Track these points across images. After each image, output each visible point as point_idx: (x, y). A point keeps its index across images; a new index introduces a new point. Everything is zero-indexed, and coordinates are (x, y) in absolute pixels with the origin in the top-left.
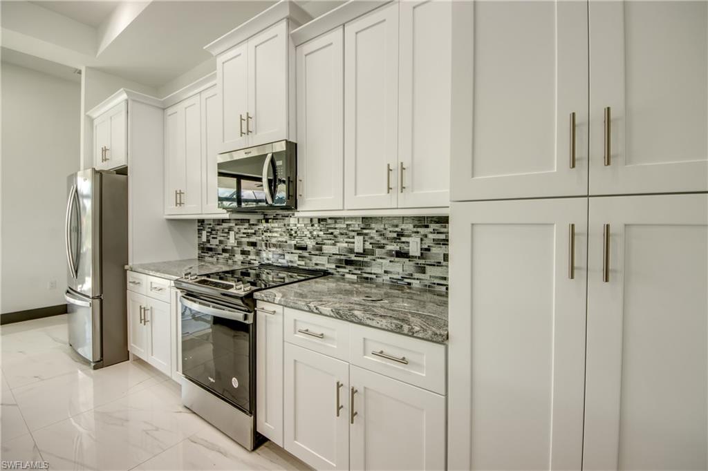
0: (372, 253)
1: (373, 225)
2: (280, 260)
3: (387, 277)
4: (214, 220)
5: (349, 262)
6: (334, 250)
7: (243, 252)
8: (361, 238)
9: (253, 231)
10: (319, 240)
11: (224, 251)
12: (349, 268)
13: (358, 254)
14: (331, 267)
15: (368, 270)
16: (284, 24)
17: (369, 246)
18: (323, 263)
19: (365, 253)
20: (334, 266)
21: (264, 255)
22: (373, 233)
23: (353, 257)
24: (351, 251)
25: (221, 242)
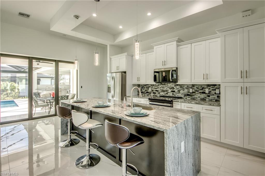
0: (195, 92)
1: (195, 86)
2: (166, 95)
3: (199, 98)
4: (143, 85)
5: (188, 95)
6: (183, 92)
7: (154, 93)
8: (192, 89)
9: (157, 87)
10: (179, 90)
11: (147, 93)
12: (188, 96)
13: (191, 93)
14: (182, 96)
15: (194, 97)
16: (175, 42)
17: (194, 91)
18: (180, 95)
19: (193, 92)
20: (183, 96)
21: (161, 93)
22: (195, 88)
23: (189, 94)
24: (189, 92)
25: (146, 90)
